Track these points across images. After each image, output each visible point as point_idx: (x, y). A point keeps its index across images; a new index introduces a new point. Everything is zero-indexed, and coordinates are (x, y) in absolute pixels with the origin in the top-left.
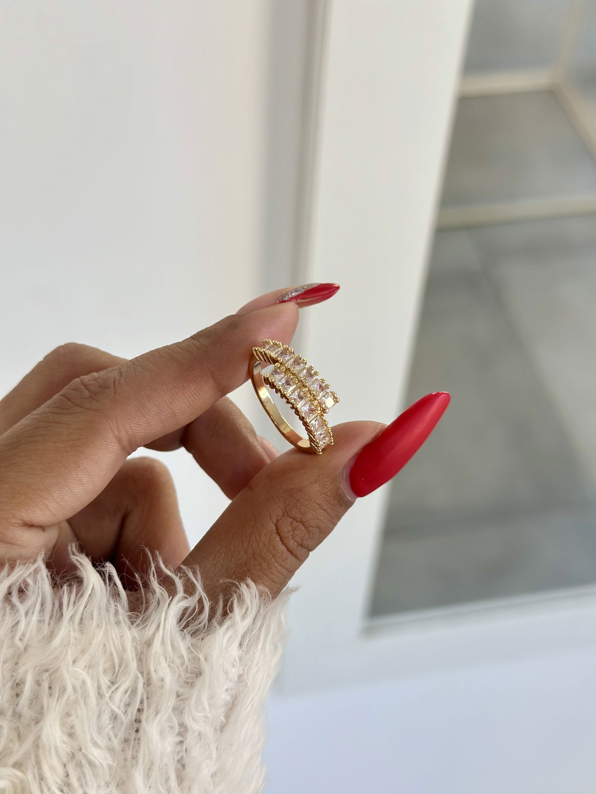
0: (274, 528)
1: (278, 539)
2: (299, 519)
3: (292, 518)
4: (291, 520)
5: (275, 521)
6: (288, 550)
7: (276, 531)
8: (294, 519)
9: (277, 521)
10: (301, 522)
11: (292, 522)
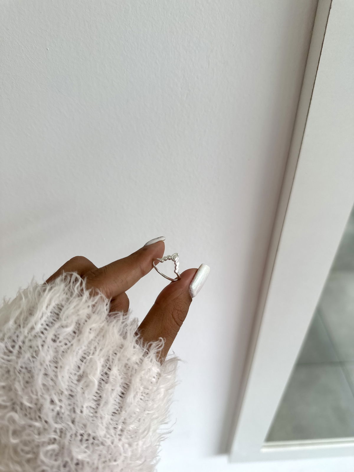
0: (171, 316)
1: (173, 320)
2: (180, 310)
3: (177, 310)
4: (177, 311)
5: (171, 313)
6: (177, 324)
7: (172, 317)
8: (178, 310)
9: (172, 313)
10: (181, 311)
11: (178, 312)
